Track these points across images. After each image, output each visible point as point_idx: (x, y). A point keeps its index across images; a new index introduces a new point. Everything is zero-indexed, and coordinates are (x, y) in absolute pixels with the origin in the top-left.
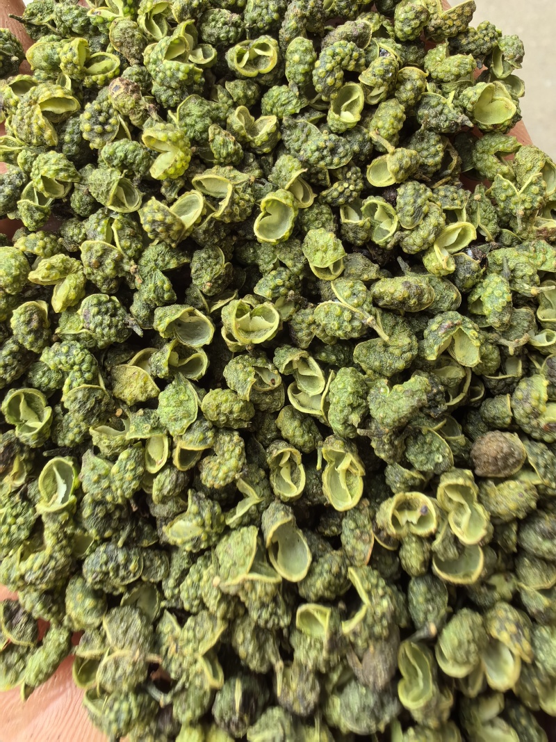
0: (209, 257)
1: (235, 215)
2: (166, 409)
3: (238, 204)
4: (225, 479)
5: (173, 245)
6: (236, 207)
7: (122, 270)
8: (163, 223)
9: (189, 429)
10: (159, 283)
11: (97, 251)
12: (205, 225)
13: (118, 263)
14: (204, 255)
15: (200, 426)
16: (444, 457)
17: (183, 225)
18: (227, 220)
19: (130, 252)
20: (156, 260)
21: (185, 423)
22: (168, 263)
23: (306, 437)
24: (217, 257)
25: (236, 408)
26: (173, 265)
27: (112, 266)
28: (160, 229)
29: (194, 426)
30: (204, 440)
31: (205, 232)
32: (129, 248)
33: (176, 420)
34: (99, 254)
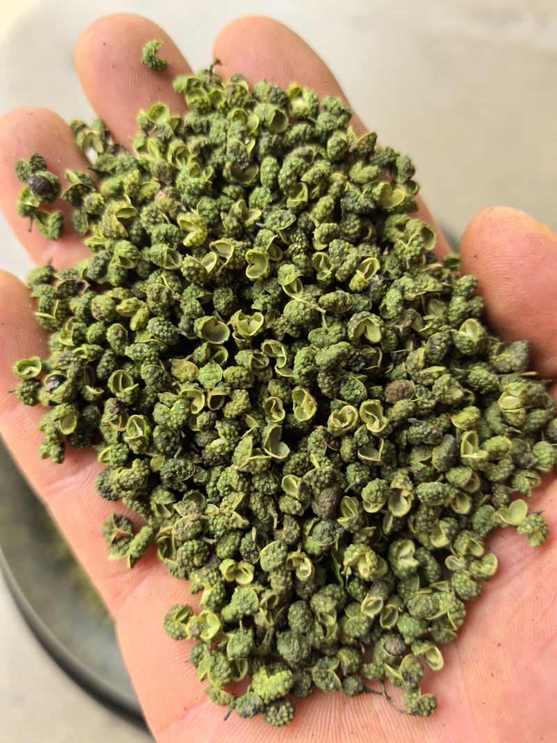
0: (223, 292)
1: (236, 264)
2: (204, 375)
3: (238, 257)
4: (237, 410)
5: (202, 285)
6: (236, 259)
7: (172, 299)
8: (193, 268)
9: (216, 385)
10: (194, 303)
11: (156, 290)
12: (220, 271)
13: (169, 294)
14: (219, 290)
15: (223, 384)
16: (361, 392)
17: (206, 270)
18: (231, 267)
19: (174, 289)
20: (191, 293)
21: (215, 381)
22: (199, 294)
23: (285, 393)
24: (228, 292)
25: (244, 374)
26: (201, 295)
27: (166, 297)
28: (192, 273)
29: (219, 384)
30: (225, 390)
31: (221, 275)
32: (174, 286)
33: (209, 380)
34: (157, 291)
